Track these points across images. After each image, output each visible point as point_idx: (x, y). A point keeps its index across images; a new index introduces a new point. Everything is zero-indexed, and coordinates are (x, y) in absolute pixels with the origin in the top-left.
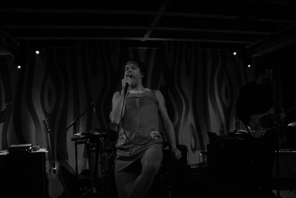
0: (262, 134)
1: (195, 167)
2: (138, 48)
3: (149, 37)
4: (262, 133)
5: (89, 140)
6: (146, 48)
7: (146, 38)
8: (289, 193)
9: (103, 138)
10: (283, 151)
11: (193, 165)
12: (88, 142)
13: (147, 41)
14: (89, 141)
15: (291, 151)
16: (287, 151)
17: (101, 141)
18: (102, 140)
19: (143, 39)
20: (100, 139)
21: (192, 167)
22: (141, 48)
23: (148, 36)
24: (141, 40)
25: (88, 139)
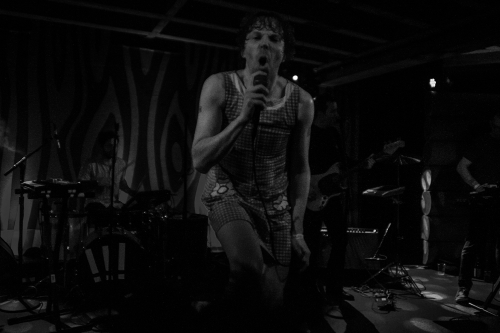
0: (324, 205)
1: (218, 251)
2: (141, 49)
3: (162, 33)
4: (323, 203)
5: (49, 192)
6: (153, 51)
7: (156, 34)
8: (355, 291)
9: (74, 191)
10: (352, 231)
11: (215, 248)
12: (48, 196)
13: (156, 39)
14: (50, 194)
15: (364, 231)
16: (358, 231)
17: (70, 196)
18: (72, 193)
19: (150, 35)
20: (70, 191)
21: (214, 251)
22: (146, 49)
23: (160, 31)
24: (145, 36)
25: (49, 190)
